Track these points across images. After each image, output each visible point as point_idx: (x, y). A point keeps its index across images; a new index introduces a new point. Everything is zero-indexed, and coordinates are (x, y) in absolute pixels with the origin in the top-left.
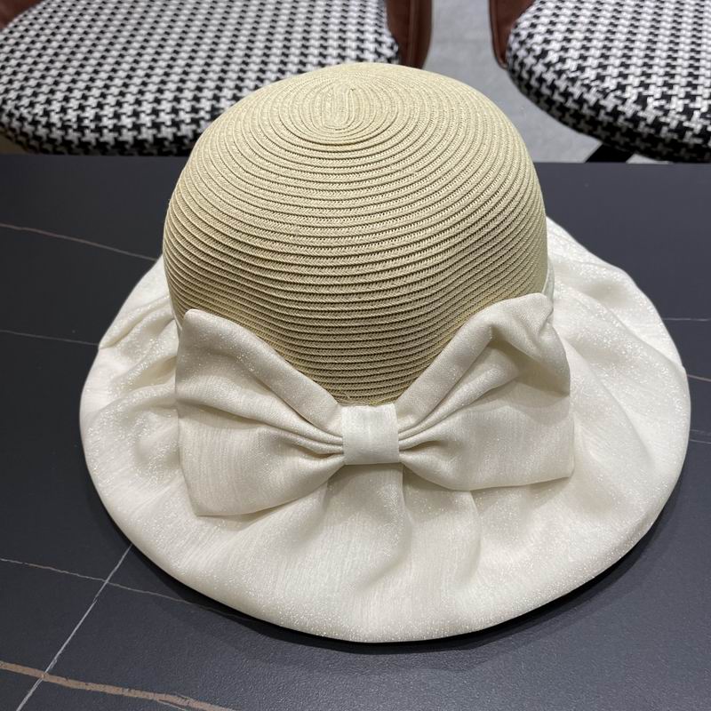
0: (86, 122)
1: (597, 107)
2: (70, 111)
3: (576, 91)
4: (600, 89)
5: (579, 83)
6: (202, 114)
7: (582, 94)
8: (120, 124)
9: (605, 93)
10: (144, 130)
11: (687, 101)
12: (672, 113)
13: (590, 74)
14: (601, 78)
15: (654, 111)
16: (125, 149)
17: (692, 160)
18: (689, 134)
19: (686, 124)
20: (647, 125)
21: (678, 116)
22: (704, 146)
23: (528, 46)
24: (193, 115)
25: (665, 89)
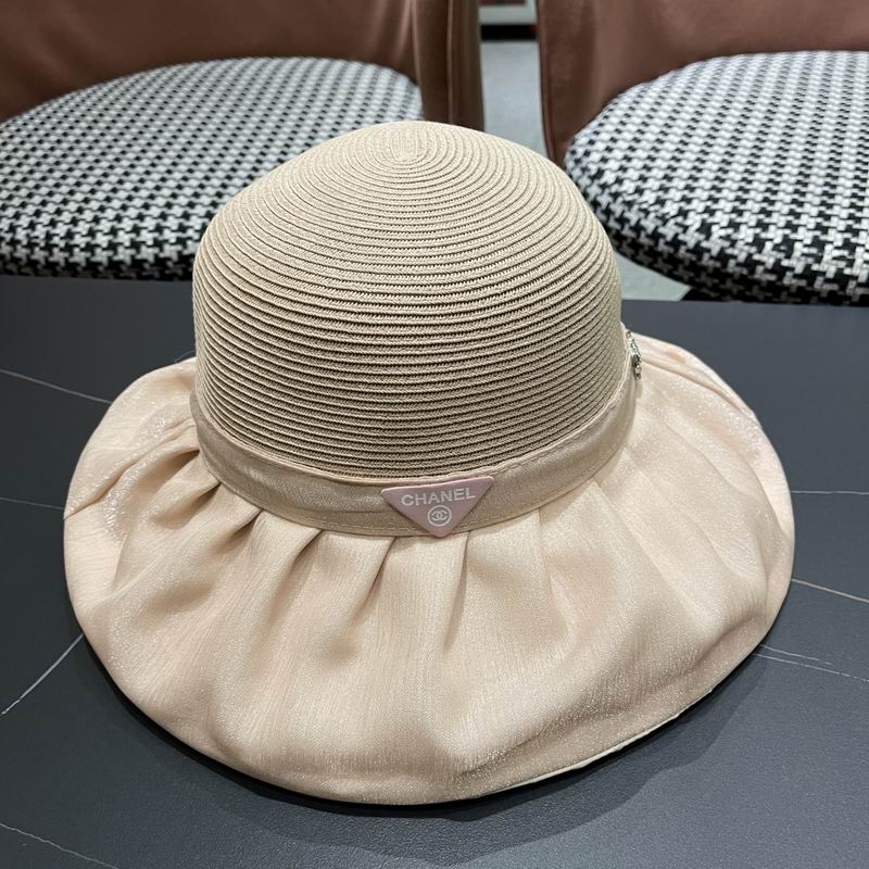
0: (56, 240)
1: (656, 236)
2: (39, 227)
3: (633, 216)
4: (659, 214)
5: (636, 207)
6: (190, 233)
7: (639, 220)
8: (93, 242)
9: (664, 220)
10: (121, 249)
11: (758, 230)
12: (740, 244)
13: (649, 197)
14: (660, 202)
15: (719, 241)
16: (99, 272)
17: (767, 300)
18: (760, 269)
19: (756, 257)
20: (712, 258)
21: (746, 248)
22: (779, 283)
23: (583, 165)
24: (180, 234)
25: (734, 216)
